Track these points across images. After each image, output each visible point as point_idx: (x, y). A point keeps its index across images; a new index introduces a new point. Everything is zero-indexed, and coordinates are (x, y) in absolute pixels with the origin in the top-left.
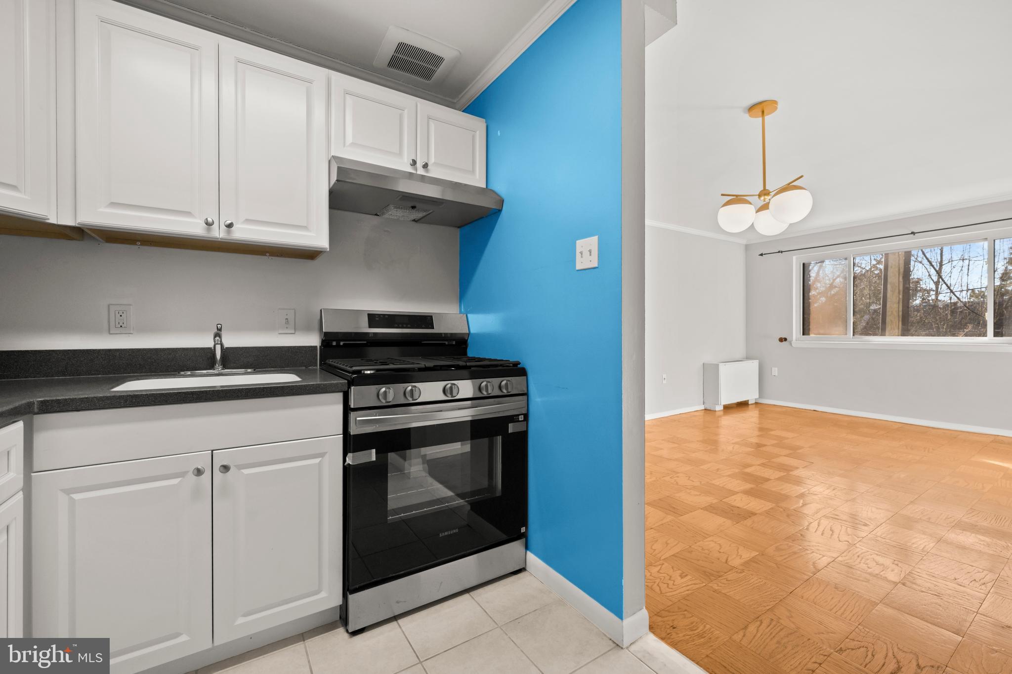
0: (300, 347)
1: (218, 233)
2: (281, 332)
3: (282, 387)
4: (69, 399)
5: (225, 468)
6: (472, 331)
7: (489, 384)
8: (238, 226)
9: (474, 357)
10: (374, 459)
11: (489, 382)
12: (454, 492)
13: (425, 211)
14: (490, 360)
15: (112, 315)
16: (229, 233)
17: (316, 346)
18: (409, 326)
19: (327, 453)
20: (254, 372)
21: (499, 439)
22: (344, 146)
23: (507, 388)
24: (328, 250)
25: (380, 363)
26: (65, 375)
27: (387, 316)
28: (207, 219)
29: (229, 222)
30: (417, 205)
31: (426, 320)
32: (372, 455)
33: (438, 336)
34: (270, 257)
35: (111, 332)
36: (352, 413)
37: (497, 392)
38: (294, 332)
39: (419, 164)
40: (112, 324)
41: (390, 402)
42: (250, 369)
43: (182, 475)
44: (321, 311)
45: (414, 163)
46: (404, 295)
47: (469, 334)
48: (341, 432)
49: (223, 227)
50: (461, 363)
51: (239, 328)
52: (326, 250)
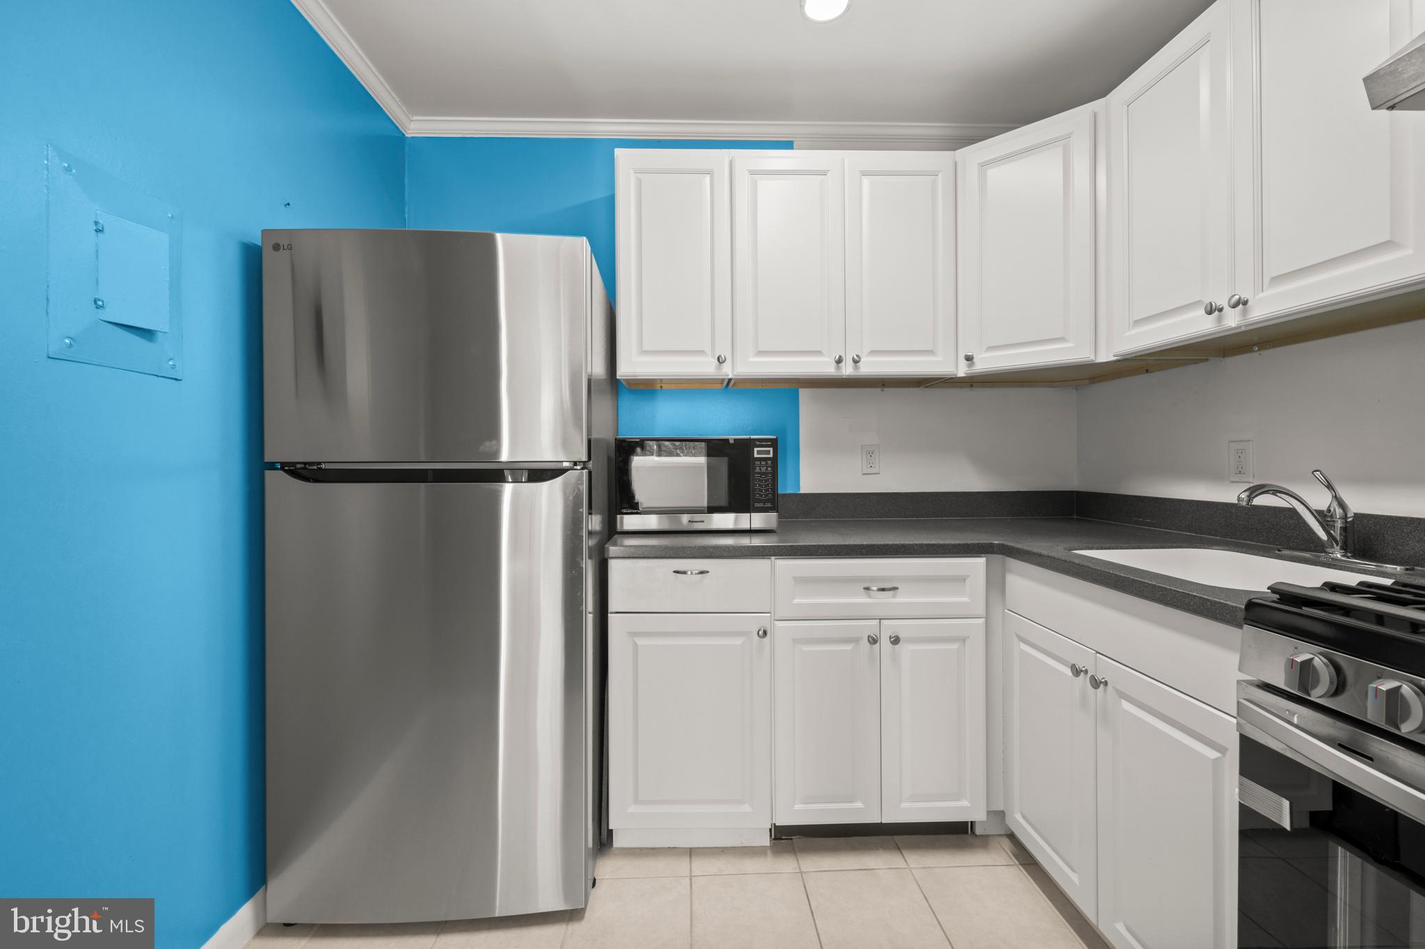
1: (1231, 322)
8: (1260, 296)
15: (1232, 456)
29: (1236, 297)
32: (1283, 811)
35: (1231, 480)
40: (1232, 468)
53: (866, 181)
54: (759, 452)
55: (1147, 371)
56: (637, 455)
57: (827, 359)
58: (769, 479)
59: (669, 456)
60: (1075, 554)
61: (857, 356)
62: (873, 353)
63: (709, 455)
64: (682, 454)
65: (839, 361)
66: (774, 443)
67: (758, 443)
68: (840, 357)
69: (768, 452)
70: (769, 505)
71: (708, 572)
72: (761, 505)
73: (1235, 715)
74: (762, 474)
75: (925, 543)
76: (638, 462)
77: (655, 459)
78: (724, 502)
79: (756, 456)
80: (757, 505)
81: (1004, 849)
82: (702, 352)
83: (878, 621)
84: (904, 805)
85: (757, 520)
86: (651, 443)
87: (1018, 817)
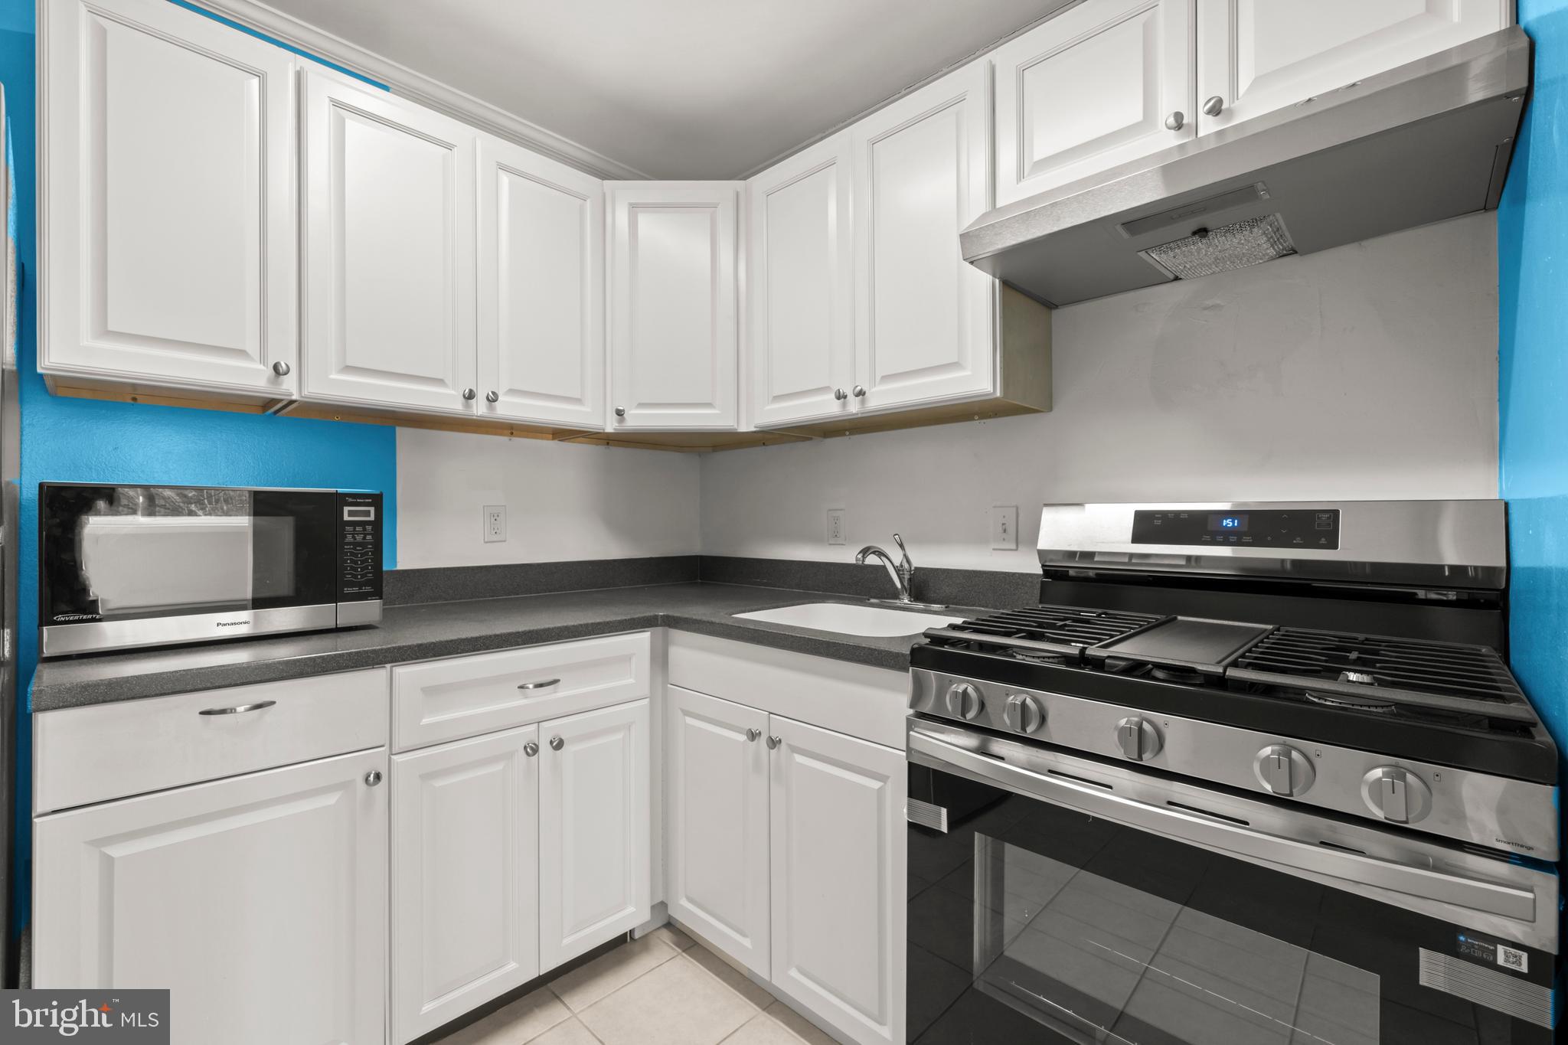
0: (1022, 574)
1: (855, 407)
2: (995, 546)
5: (772, 742)
8: (873, 390)
10: (944, 828)
15: (830, 520)
18: (1246, 540)
22: (1021, 178)
24: (998, 396)
27: (1183, 516)
28: (838, 391)
29: (859, 388)
32: (941, 818)
34: (982, 421)
35: (829, 542)
38: (1014, 547)
39: (1201, 113)
40: (831, 535)
41: (970, 717)
44: (1044, 508)
45: (1179, 119)
49: (856, 397)
52: (992, 396)
53: (505, 179)
54: (351, 513)
55: (764, 444)
56: (98, 513)
57: (453, 392)
58: (367, 552)
59: (172, 515)
60: (736, 618)
61: (493, 393)
62: (512, 392)
63: (256, 513)
64: (200, 512)
65: (470, 396)
66: (376, 500)
67: (350, 500)
68: (471, 391)
69: (368, 513)
70: (368, 589)
71: (273, 703)
72: (356, 590)
73: (905, 749)
74: (356, 544)
75: (590, 622)
76: (97, 527)
77: (141, 520)
78: (286, 588)
79: (346, 518)
80: (347, 590)
81: (664, 942)
82: (242, 353)
83: (537, 724)
84: (566, 941)
85: (350, 612)
86: (131, 492)
87: (684, 902)
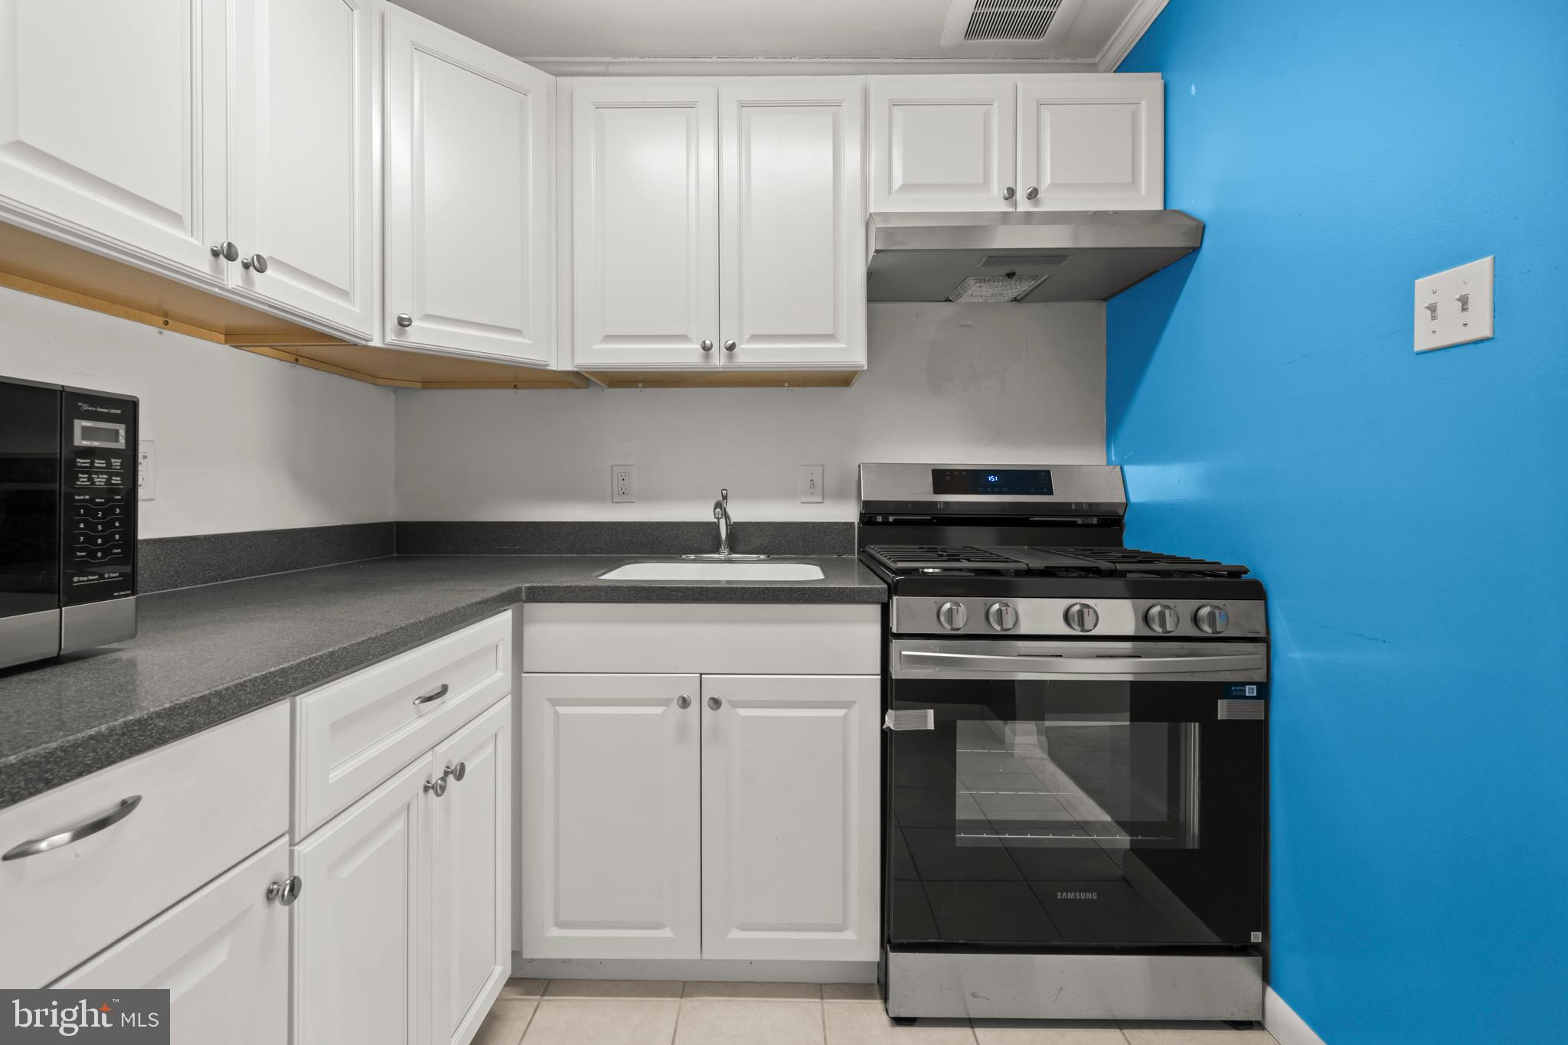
0: (830, 523)
1: (719, 361)
2: (804, 500)
3: (790, 589)
4: (554, 586)
5: (716, 703)
6: (1133, 499)
7: (1167, 612)
8: (742, 346)
9: (1138, 552)
10: (931, 726)
11: (1168, 607)
12: (1112, 816)
13: (1035, 277)
14: (1173, 560)
15: (615, 477)
16: (731, 357)
17: (854, 523)
18: (1005, 490)
19: (855, 702)
20: (767, 560)
21: (1194, 729)
22: (890, 193)
23: (1212, 624)
24: (866, 368)
25: (948, 555)
26: (572, 553)
27: (964, 474)
28: (704, 342)
29: (730, 342)
30: (1018, 269)
31: (1038, 480)
32: (928, 719)
33: (1064, 508)
34: (790, 389)
35: (614, 501)
36: (893, 641)
37: (1188, 630)
38: (821, 500)
39: (1021, 194)
40: (615, 492)
41: (960, 629)
42: (763, 554)
43: (665, 702)
44: (859, 466)
45: (1011, 192)
46: (998, 434)
47: (1126, 505)
48: (879, 672)
49: (724, 351)
50: (1104, 565)
51: (752, 495)
52: (862, 369)
54: (86, 433)
55: (515, 386)
58: (113, 508)
61: (259, 257)
65: (228, 254)
66: (128, 412)
67: (86, 405)
68: (231, 247)
69: (113, 436)
70: (113, 579)
72: (92, 579)
74: (94, 492)
79: (78, 441)
80: (78, 583)
87: (554, 933)
